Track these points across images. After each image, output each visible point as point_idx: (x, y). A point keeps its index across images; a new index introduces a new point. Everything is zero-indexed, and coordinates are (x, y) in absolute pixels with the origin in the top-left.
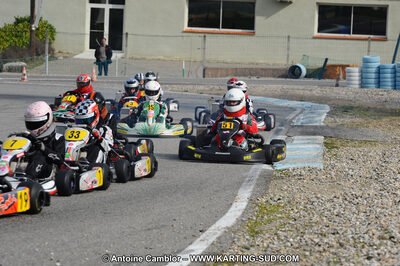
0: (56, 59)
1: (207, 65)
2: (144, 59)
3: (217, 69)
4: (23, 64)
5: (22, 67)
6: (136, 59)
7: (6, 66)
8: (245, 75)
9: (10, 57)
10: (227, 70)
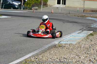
0: (47, 6)
1: (85, 9)
2: (71, 7)
3: (87, 10)
4: (37, 8)
5: (37, 9)
6: (69, 7)
7: (33, 8)
8: (95, 12)
9: (35, 6)
10: (90, 10)
